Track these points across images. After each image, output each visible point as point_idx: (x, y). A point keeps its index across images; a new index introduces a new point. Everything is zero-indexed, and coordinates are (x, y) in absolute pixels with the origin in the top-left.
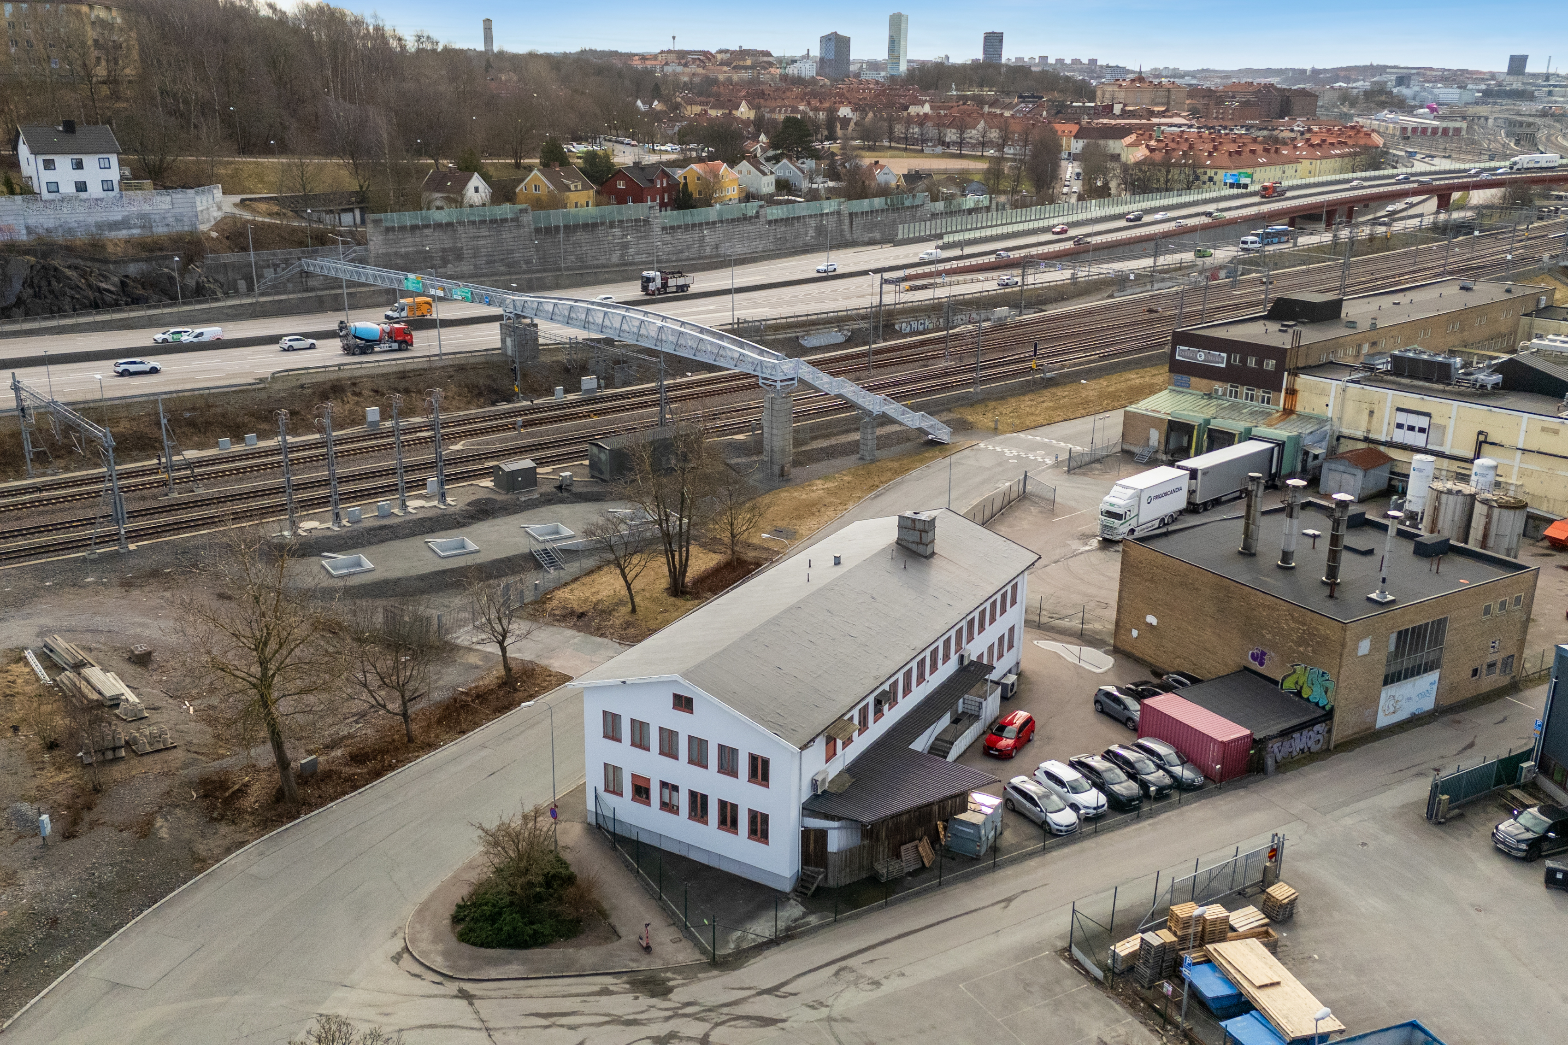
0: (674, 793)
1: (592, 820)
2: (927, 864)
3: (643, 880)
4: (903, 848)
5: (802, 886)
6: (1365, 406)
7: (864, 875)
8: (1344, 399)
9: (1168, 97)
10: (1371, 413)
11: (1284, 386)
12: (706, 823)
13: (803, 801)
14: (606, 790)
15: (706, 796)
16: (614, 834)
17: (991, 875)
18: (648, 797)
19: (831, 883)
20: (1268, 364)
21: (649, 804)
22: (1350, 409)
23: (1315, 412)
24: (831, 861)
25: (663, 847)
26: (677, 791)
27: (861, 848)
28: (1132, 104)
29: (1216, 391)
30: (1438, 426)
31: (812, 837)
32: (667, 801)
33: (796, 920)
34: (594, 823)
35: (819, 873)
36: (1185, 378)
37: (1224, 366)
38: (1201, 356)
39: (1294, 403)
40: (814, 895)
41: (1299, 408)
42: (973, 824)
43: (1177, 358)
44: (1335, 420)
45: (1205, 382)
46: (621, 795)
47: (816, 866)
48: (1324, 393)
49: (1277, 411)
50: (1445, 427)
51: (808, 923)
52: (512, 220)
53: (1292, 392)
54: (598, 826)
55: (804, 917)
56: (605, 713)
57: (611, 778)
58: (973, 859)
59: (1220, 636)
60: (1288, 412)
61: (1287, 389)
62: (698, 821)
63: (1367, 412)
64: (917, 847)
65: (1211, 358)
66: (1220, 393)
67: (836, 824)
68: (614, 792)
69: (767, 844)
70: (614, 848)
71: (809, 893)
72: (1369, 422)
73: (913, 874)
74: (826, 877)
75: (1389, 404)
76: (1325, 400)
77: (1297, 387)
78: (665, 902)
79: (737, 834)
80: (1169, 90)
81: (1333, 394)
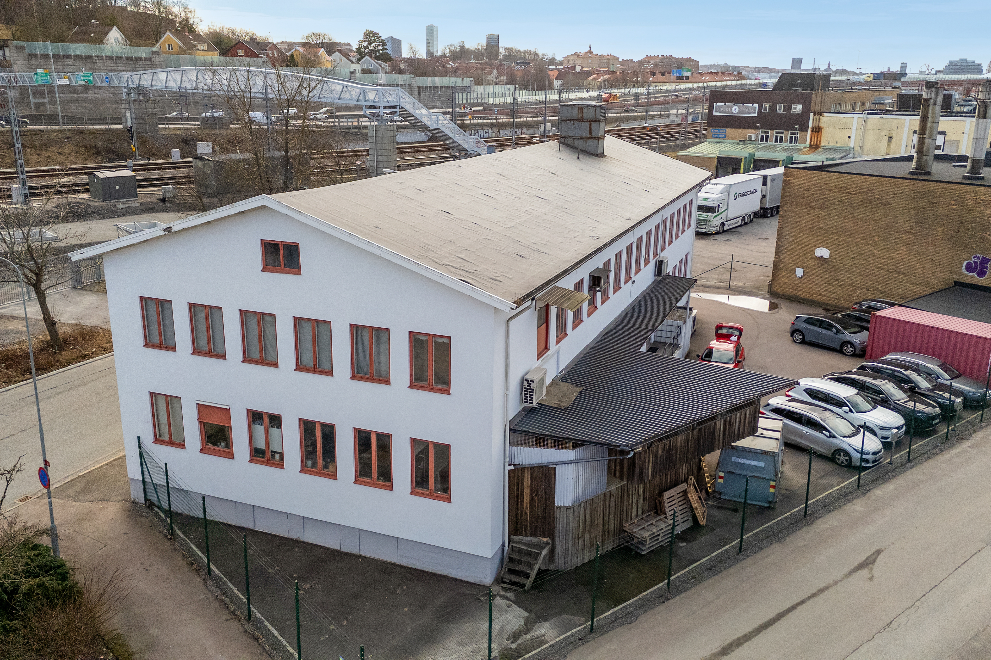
0: (274, 431)
1: (138, 495)
2: (702, 522)
3: (220, 585)
4: (667, 495)
5: (511, 571)
6: (885, 133)
7: (609, 546)
8: (865, 131)
9: (608, 64)
10: (890, 138)
11: (810, 126)
12: (334, 476)
13: (511, 417)
14: (157, 440)
15: (332, 427)
16: (169, 513)
17: (807, 529)
18: (229, 445)
19: (560, 563)
20: (796, 108)
21: (230, 456)
22: (871, 137)
23: (838, 145)
24: (560, 525)
25: (259, 528)
26: (279, 426)
27: (606, 497)
28: (586, 67)
29: (750, 137)
30: (952, 142)
31: (527, 482)
32: (261, 445)
33: (516, 636)
34: (142, 501)
35: (541, 547)
36: (722, 130)
37: (756, 115)
38: (735, 110)
39: (819, 140)
40: (534, 587)
41: (824, 143)
42: (765, 453)
43: (715, 113)
44: (857, 149)
45: (740, 131)
46: (182, 445)
47: (534, 534)
48: (846, 127)
49: (805, 148)
50: (958, 142)
51: (540, 641)
52: (146, 59)
53: (817, 130)
54: (150, 505)
55: (527, 629)
56: (144, 301)
57: (163, 419)
58: (762, 508)
59: (919, 252)
60: (815, 147)
61: (813, 128)
62: (319, 474)
63: (886, 138)
64: (685, 493)
65: (744, 110)
66: (753, 139)
67: (571, 454)
68: (170, 443)
69: (448, 500)
70: (171, 536)
71: (528, 583)
72: (888, 147)
73: (684, 536)
74: (552, 552)
75: (906, 129)
76: (847, 133)
77: (821, 125)
78: (259, 625)
79: (390, 488)
80: (608, 59)
81: (854, 127)
